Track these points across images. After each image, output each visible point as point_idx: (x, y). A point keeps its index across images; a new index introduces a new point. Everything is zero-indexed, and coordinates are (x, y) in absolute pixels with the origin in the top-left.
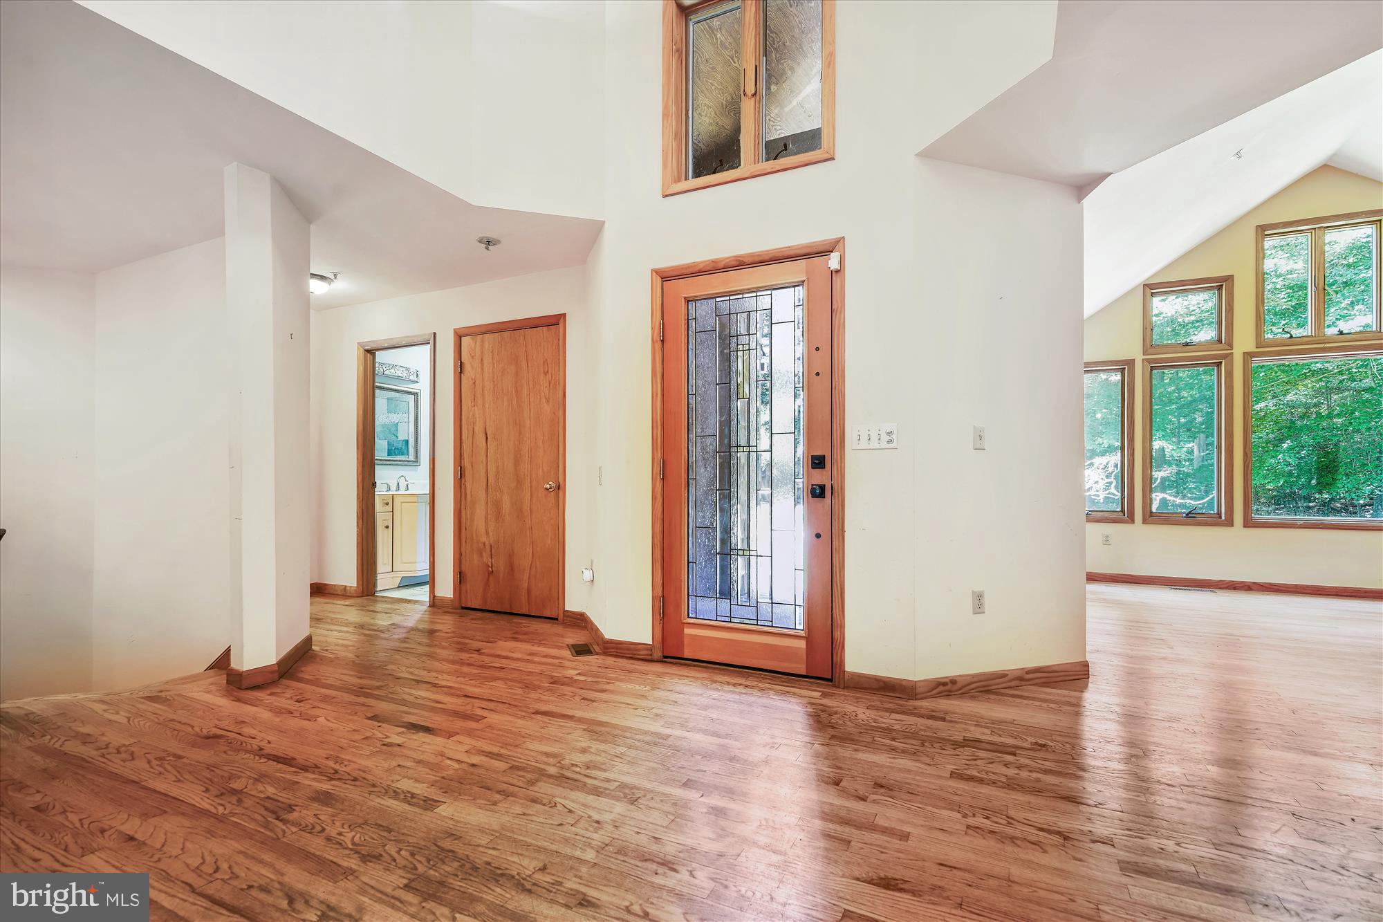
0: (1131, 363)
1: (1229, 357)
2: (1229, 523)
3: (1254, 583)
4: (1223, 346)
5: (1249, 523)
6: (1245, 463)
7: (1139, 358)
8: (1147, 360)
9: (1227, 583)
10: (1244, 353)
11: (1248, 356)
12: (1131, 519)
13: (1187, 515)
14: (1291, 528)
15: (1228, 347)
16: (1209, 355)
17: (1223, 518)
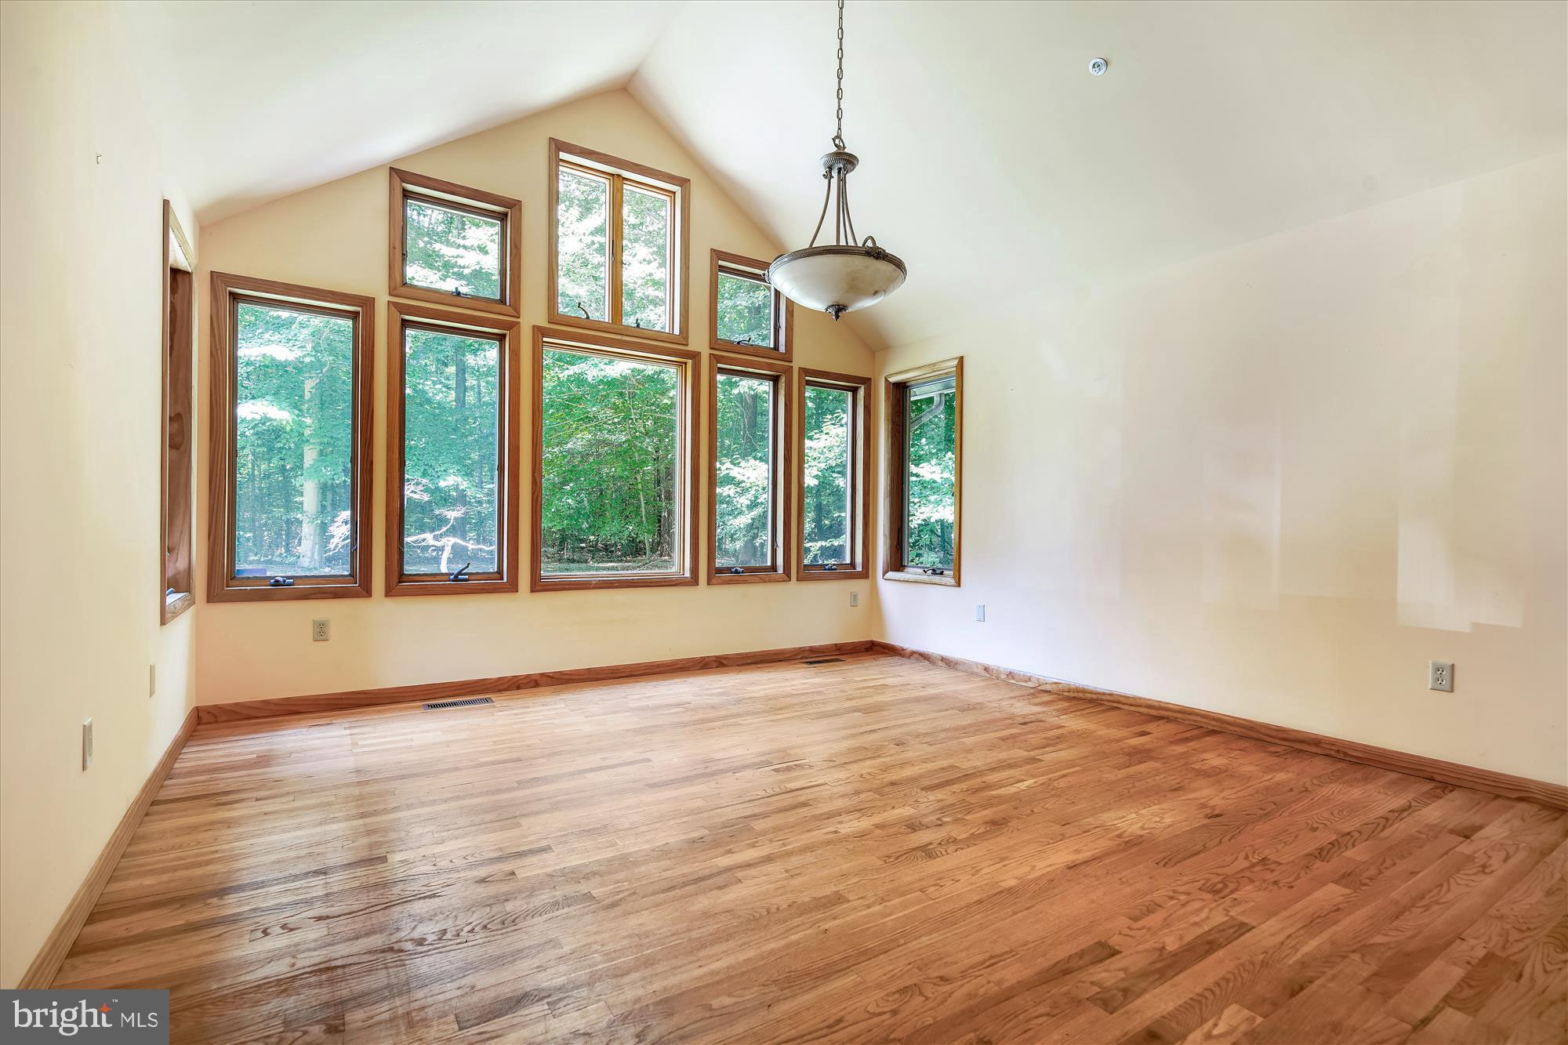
0: (368, 303)
1: (512, 326)
2: (513, 587)
3: (542, 675)
4: (506, 309)
5: (538, 585)
6: (533, 494)
7: (382, 299)
8: (396, 305)
9: (511, 680)
10: (534, 326)
11: (539, 332)
12: (366, 591)
13: (456, 576)
14: (585, 589)
15: (512, 312)
16: (488, 319)
17: (505, 580)
